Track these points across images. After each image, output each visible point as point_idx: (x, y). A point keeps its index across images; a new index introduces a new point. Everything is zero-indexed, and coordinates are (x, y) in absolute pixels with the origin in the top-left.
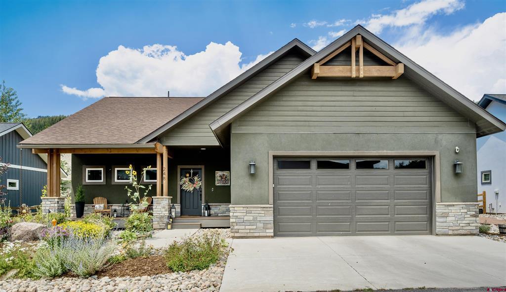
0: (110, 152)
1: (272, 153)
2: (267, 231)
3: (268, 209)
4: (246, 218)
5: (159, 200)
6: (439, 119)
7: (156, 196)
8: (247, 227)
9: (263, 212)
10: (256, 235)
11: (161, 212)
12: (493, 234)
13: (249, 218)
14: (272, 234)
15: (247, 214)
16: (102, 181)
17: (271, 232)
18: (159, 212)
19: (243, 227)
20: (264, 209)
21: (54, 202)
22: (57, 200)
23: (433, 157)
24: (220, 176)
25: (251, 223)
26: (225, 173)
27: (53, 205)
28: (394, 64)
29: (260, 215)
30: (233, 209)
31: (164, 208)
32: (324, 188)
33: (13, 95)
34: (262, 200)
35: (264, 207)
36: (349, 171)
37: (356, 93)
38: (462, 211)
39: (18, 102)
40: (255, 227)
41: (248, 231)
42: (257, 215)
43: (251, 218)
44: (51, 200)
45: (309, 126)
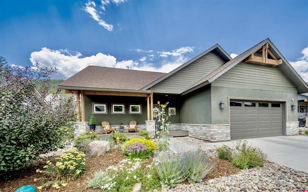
0: (119, 95)
1: (229, 98)
2: (228, 138)
3: (228, 126)
4: (219, 131)
5: (150, 122)
6: (287, 86)
7: (147, 120)
8: (219, 136)
9: (226, 128)
10: (223, 140)
11: (151, 129)
12: (303, 135)
13: (220, 131)
14: (230, 139)
15: (219, 130)
16: (105, 112)
17: (229, 138)
18: (150, 130)
19: (217, 136)
20: (227, 126)
21: (83, 125)
22: (85, 124)
23: (285, 102)
24: (171, 110)
25: (221, 134)
26: (173, 109)
27: (82, 127)
28: (276, 59)
29: (225, 129)
30: (213, 127)
31: (153, 127)
32: (248, 115)
33: (4, 61)
34: (225, 122)
35: (226, 126)
36: (256, 108)
37: (261, 71)
38: (294, 125)
39: (7, 65)
40: (222, 136)
41: (220, 138)
42: (223, 129)
43: (221, 131)
44: (80, 124)
45: (244, 85)
